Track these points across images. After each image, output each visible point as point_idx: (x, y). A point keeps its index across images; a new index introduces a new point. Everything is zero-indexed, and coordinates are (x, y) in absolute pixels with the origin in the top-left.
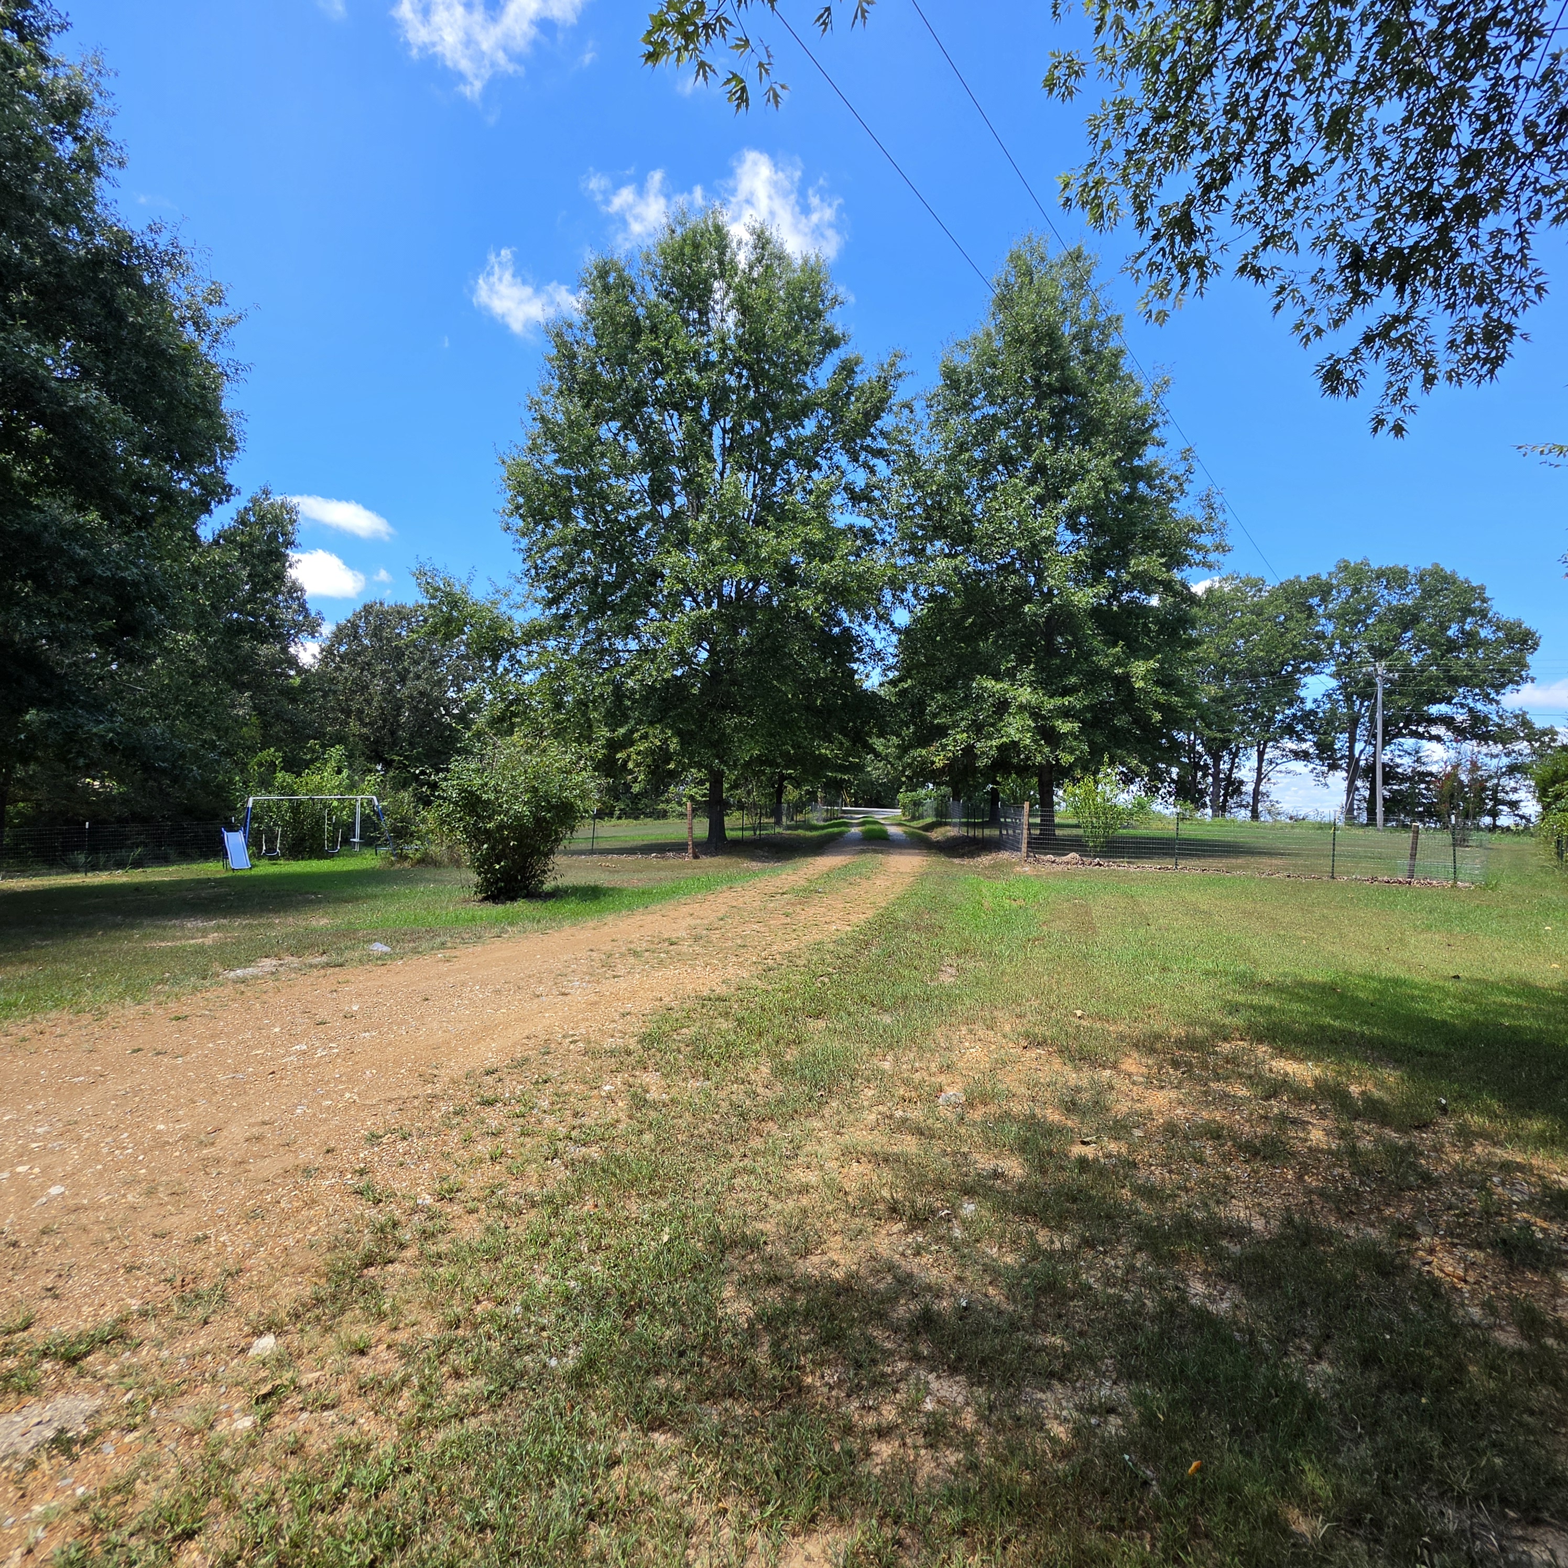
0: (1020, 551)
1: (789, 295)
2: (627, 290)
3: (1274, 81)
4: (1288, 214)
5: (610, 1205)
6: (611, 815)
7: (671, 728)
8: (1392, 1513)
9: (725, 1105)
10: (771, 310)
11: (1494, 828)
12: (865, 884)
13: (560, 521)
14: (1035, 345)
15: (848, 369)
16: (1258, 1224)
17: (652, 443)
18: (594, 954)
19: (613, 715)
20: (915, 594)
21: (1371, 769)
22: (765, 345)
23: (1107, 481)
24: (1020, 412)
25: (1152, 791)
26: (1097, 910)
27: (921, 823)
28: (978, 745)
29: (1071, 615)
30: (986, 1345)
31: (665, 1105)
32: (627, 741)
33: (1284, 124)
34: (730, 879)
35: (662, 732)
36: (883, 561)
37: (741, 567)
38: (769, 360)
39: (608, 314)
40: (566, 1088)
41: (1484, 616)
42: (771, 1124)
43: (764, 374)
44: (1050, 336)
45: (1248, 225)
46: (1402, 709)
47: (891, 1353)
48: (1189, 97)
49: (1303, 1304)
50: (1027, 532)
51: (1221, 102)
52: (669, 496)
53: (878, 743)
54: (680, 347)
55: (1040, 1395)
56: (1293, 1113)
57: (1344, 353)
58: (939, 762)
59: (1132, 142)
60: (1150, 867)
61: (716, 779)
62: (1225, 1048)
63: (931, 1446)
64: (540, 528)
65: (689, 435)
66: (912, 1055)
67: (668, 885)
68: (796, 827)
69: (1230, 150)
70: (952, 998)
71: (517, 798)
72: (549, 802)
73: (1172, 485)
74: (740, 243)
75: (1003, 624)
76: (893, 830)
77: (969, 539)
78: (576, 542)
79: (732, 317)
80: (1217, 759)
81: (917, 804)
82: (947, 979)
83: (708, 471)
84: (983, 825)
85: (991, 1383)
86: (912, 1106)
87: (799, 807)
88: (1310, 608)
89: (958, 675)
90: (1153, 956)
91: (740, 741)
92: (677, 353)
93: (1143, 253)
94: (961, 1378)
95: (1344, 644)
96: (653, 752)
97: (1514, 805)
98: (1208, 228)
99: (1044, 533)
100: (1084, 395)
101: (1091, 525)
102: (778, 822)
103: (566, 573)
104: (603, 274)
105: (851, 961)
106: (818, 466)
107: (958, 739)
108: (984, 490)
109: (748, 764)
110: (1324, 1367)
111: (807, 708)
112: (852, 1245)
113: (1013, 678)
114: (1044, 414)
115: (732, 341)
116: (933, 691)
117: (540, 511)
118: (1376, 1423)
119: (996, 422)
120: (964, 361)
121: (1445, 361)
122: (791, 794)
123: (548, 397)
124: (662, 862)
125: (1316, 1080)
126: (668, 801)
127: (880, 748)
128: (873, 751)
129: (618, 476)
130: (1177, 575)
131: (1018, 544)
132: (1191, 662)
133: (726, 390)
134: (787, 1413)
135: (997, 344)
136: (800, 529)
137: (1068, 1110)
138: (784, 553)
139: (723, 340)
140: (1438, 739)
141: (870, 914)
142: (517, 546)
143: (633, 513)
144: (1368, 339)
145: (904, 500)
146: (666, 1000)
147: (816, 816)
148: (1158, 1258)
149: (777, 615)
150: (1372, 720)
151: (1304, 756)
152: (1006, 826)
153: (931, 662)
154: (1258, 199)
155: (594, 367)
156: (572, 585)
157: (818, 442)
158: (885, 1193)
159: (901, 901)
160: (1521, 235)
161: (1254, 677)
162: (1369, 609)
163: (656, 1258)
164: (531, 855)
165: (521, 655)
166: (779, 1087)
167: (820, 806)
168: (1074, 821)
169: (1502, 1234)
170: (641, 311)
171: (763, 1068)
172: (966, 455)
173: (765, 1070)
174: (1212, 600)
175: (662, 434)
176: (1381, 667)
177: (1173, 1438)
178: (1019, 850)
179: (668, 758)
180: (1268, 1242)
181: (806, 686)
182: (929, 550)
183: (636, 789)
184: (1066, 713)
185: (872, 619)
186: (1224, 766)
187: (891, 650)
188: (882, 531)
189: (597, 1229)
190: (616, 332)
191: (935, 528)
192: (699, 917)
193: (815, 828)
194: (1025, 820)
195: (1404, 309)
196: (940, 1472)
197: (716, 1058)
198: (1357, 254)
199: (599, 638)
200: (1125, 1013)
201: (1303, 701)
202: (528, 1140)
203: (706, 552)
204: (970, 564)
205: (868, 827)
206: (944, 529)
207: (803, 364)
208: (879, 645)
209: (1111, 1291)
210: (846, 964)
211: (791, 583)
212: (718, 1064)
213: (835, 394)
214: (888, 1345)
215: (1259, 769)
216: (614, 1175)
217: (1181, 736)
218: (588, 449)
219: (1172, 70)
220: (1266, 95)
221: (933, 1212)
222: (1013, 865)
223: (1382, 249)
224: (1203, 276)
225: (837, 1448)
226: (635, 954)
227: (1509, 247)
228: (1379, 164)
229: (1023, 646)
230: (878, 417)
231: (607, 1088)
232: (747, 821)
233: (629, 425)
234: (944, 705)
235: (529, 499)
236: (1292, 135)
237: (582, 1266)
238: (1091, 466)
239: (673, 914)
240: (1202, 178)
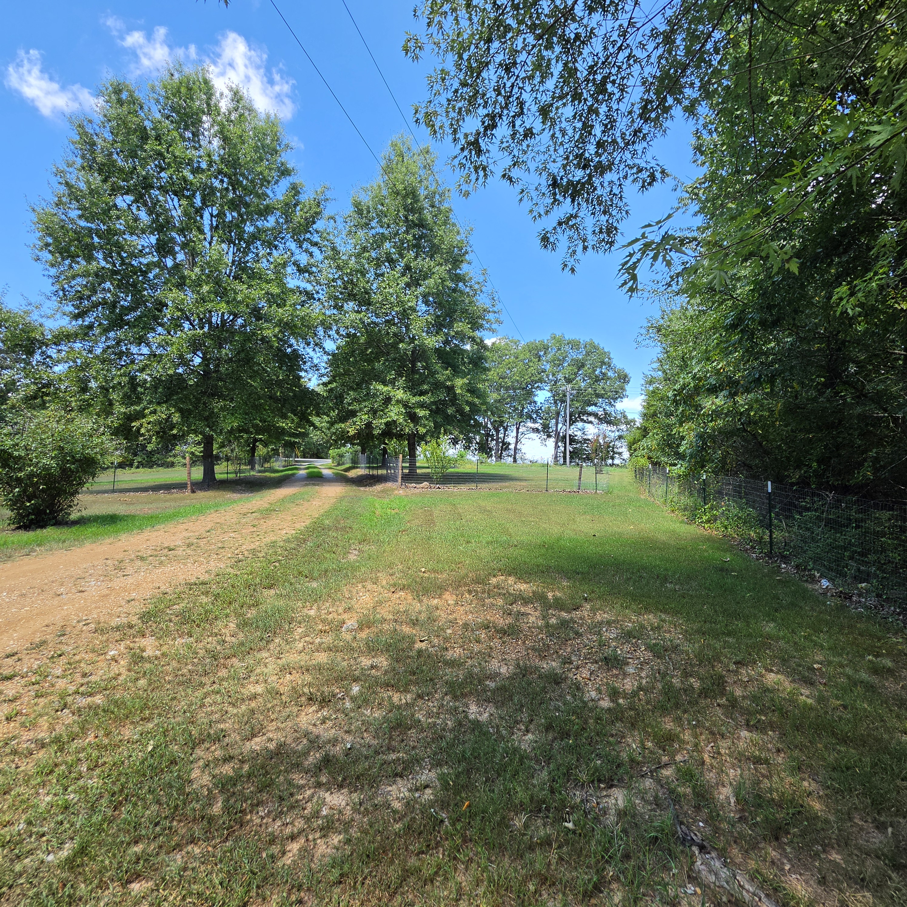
0: (397, 313)
1: (255, 136)
2: (137, 107)
3: (516, 80)
4: (525, 152)
5: (107, 735)
6: (131, 465)
7: (174, 406)
8: (554, 801)
9: (202, 653)
10: (243, 143)
11: (612, 465)
12: (306, 504)
13: (84, 258)
14: (405, 197)
15: (295, 189)
16: (504, 670)
17: (158, 215)
18: (109, 562)
19: (129, 397)
20: (338, 332)
21: (564, 437)
22: (239, 164)
23: (443, 280)
24: (397, 234)
25: (467, 448)
26: (436, 513)
27: (343, 467)
28: (374, 422)
29: (424, 351)
30: (360, 768)
31: (157, 658)
32: (140, 415)
33: (521, 104)
34: (217, 505)
35: (168, 409)
36: (318, 311)
37: (224, 305)
38: (243, 175)
39: (123, 122)
40: (77, 658)
41: (609, 366)
42: (234, 659)
43: (240, 183)
44: (413, 193)
45: (506, 154)
46: (577, 408)
47: (303, 786)
48: (478, 77)
49: (522, 706)
50: (401, 303)
51: (493, 84)
52: (173, 253)
53: (315, 420)
54: (177, 154)
55: (390, 788)
56: (523, 610)
57: (550, 229)
58: (352, 432)
59: (450, 95)
60: (464, 488)
61: (208, 442)
62: (494, 581)
63: (324, 836)
64: (67, 262)
65: (186, 213)
66: (328, 604)
67: (171, 511)
68: (264, 471)
69: (497, 111)
70: (354, 569)
71: (45, 454)
72: (73, 457)
73: (476, 287)
74: (222, 94)
75: (388, 354)
76: (326, 472)
77: (369, 303)
78: (97, 275)
79: (216, 142)
80: (498, 432)
81: (341, 456)
82: (352, 557)
83: (200, 240)
84: (377, 468)
85: (362, 789)
86: (326, 634)
87: (266, 459)
88: (540, 357)
89: (363, 381)
90: (463, 536)
91: (224, 417)
92: (176, 157)
93: (456, 157)
94: (345, 791)
95: (553, 375)
96: (160, 423)
97: (620, 454)
98: (488, 151)
99: (409, 304)
100: (432, 230)
101: (435, 303)
102: (253, 468)
103: (89, 297)
104: (118, 91)
105: (294, 551)
106: (276, 247)
107: (363, 418)
108: (377, 275)
109: (231, 432)
110: (530, 736)
111: (271, 397)
112: (283, 725)
113: (394, 384)
114: (410, 237)
115: (216, 158)
116: (348, 390)
117: (68, 251)
118: (550, 759)
119: (383, 238)
120: (366, 200)
121: (592, 240)
122: (261, 450)
123: (71, 170)
124: (168, 496)
125: (534, 592)
126: (175, 456)
127: (318, 424)
128: (313, 425)
129: (132, 234)
130: (477, 334)
131: (396, 309)
132: (484, 381)
133: (213, 190)
134: (231, 842)
135: (384, 192)
136: (264, 285)
137: (414, 624)
138: (254, 300)
139: (209, 156)
140: (591, 422)
141: (308, 522)
142: (46, 273)
143: (144, 261)
144: (560, 224)
145: (331, 276)
146: (163, 588)
147: (278, 464)
148: (455, 698)
149: (248, 338)
150: (565, 413)
151: (537, 430)
152: (390, 468)
153: (347, 373)
154: (511, 141)
155: (111, 154)
156: (95, 305)
157: (277, 233)
158: (306, 690)
159: (328, 514)
160: (620, 185)
161: (514, 389)
162: (564, 358)
163: (142, 763)
164: (59, 495)
165: (52, 352)
166: (241, 636)
167: (281, 458)
168: (426, 465)
169: (606, 655)
170: (147, 123)
171: (231, 625)
172: (366, 255)
173: (232, 626)
174: (494, 349)
175: (167, 210)
176: (569, 387)
177: (457, 793)
178: (397, 481)
179: (172, 427)
180: (508, 678)
181: (269, 384)
182: (346, 307)
183: (149, 448)
184: (422, 405)
185: (312, 345)
186: (501, 436)
187: (324, 364)
188: (318, 292)
189: (95, 754)
190: (128, 134)
191: (349, 295)
192: (192, 531)
193: (277, 471)
194: (400, 464)
195: (575, 211)
196: (329, 850)
197: (198, 622)
198: (555, 180)
199: (118, 343)
200: (447, 567)
201: (535, 402)
202: (42, 699)
203: (198, 292)
204: (369, 318)
205: (311, 470)
206: (355, 295)
207: (265, 181)
208: (316, 361)
209: (430, 720)
210: (290, 554)
211: (259, 318)
212: (198, 626)
213: (287, 204)
214: (302, 782)
215: (517, 437)
216: (113, 712)
217: (481, 420)
218: (106, 212)
219: (469, 60)
220: (512, 86)
221: (334, 696)
222: (393, 490)
223: (565, 180)
224: (486, 176)
225: (264, 855)
226: (142, 559)
227: (616, 190)
228: (563, 136)
229: (399, 367)
230: (314, 223)
231: (112, 653)
232: (231, 468)
233: (139, 199)
234: (355, 398)
235: (56, 239)
236: (525, 111)
237: (81, 783)
238: (434, 270)
239: (173, 530)
240: (483, 123)
